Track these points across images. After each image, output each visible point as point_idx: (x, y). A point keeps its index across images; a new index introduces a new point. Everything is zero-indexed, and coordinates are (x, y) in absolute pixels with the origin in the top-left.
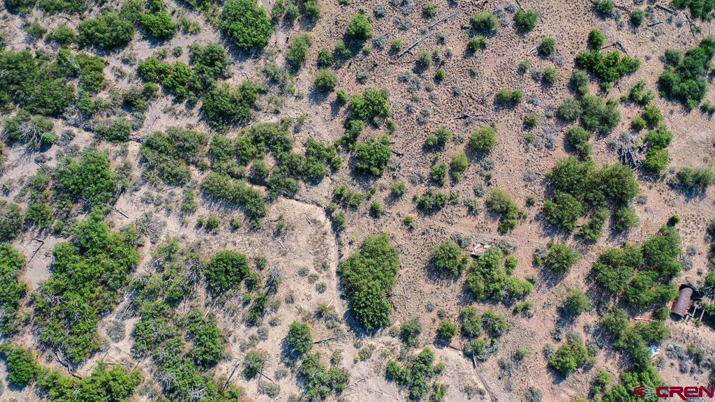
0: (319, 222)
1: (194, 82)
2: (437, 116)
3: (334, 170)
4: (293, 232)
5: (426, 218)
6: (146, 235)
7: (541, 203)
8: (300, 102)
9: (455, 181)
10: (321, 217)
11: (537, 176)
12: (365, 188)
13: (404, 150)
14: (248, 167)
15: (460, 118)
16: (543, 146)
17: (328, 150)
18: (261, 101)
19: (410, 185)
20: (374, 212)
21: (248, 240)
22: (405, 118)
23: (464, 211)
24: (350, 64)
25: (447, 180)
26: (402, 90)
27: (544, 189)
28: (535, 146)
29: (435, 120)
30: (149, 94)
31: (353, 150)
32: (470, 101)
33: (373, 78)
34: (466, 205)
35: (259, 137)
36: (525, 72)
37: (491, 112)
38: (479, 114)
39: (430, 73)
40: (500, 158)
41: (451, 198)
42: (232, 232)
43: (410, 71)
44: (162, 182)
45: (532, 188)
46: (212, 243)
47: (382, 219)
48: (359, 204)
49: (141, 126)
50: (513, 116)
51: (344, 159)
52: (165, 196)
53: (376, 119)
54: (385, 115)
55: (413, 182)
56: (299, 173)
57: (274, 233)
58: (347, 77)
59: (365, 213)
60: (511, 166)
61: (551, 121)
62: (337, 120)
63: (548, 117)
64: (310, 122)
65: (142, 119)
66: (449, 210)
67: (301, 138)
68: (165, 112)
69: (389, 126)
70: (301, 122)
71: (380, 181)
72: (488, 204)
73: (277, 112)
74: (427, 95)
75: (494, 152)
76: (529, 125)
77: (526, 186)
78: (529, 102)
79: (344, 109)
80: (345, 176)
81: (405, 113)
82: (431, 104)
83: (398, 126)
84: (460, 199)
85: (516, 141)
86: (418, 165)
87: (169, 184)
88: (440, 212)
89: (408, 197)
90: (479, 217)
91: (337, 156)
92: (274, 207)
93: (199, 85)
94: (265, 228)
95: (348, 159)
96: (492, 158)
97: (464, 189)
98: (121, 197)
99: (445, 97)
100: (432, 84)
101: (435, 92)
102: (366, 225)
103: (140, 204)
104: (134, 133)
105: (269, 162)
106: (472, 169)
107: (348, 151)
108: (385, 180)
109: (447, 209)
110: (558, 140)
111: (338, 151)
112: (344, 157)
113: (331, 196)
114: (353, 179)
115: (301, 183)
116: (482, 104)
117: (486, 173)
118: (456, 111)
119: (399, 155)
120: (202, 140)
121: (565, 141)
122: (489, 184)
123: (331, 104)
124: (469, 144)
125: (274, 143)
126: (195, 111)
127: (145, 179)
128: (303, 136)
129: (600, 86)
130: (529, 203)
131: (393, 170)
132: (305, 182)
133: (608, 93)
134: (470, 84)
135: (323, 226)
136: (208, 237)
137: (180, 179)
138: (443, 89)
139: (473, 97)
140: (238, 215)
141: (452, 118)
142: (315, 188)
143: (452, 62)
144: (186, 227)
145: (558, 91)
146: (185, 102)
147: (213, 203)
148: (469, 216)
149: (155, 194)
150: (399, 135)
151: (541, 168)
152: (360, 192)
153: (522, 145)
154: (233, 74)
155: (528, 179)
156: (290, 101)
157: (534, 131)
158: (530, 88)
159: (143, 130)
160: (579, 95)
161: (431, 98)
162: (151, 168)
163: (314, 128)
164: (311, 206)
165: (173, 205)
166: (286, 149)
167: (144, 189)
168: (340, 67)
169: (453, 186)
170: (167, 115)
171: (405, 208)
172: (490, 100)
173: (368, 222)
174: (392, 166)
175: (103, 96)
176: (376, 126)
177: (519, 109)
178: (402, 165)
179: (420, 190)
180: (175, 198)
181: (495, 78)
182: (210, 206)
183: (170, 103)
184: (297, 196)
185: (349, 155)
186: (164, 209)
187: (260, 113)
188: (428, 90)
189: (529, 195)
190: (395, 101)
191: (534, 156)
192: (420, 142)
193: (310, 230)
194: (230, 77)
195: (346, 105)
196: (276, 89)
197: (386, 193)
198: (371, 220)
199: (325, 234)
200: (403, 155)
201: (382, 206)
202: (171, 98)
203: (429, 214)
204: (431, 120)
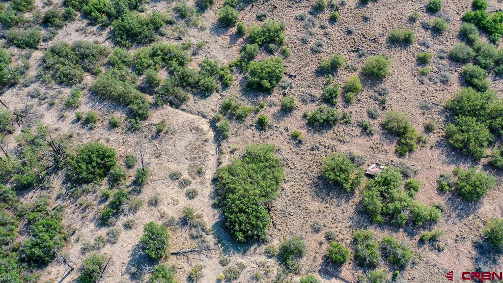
0: (202, 129)
1: (110, 9)
2: (331, 48)
3: (226, 86)
4: (172, 136)
5: (316, 135)
6: (19, 124)
7: (441, 131)
8: (202, 33)
9: (347, 102)
10: (205, 125)
11: (434, 106)
12: (254, 103)
13: (296, 73)
14: (142, 78)
15: (353, 51)
16: (438, 81)
17: (222, 70)
18: (167, 30)
19: (300, 103)
20: (261, 125)
21: (123, 139)
22: (300, 48)
23: (358, 131)
24: (253, 6)
25: (339, 100)
26: (299, 26)
27: (443, 119)
28: (430, 80)
29: (328, 51)
30: (67, 17)
31: (247, 70)
32: (364, 39)
33: (272, 17)
34: (359, 125)
35: (156, 52)
36: (414, 22)
37: (384, 49)
38: (371, 49)
39: (325, 15)
40: (394, 87)
41: (344, 117)
42: (109, 130)
43: (306, 13)
44: (53, 82)
45: (430, 116)
46: (84, 137)
47: (268, 133)
48: (246, 116)
49: (50, 39)
50: (405, 53)
51: (236, 79)
52: (51, 93)
53: (271, 46)
54: (281, 43)
55: (304, 101)
56: (189, 84)
57: (152, 136)
58: (248, 16)
59: (251, 126)
60: (406, 95)
61: (444, 62)
62: (234, 48)
63: (441, 58)
64: (209, 48)
65: (54, 34)
66: (341, 129)
67: (198, 60)
68: (77, 31)
69: (284, 52)
70: (200, 47)
71: (270, 98)
72: (384, 126)
73: (179, 39)
74: (321, 32)
75: (388, 81)
76: (422, 61)
77: (424, 113)
78: (420, 44)
79: (242, 40)
80: (235, 93)
81: (299, 44)
82: (325, 39)
83: (292, 54)
84: (353, 120)
85: (409, 74)
86: (309, 86)
87: (60, 83)
88: (331, 131)
89: (298, 114)
90: (373, 138)
91: (229, 75)
92: (158, 113)
93: (113, 11)
94: (144, 130)
95: (240, 78)
96: (386, 85)
97: (358, 111)
98: (9, 91)
99: (338, 34)
100: (326, 23)
101: (329, 29)
102: (251, 137)
103: (24, 97)
104: (44, 44)
105: (162, 76)
106: (366, 94)
107: (241, 73)
108: (276, 97)
109: (339, 128)
110: (454, 77)
111: (232, 71)
112: (237, 77)
113: (218, 109)
114: (243, 95)
115: (190, 95)
116: (374, 42)
117: (380, 98)
118: (349, 46)
119: (291, 76)
120: (103, 53)
121: (461, 80)
122: (384, 108)
123: (230, 36)
124: (362, 73)
125: (171, 59)
126: (105, 33)
127: (39, 78)
128: (200, 58)
129: (489, 39)
130: (428, 129)
131: (285, 88)
132: (194, 94)
133: (498, 45)
134: (363, 27)
135: (205, 134)
136: (82, 131)
137: (71, 79)
138: (337, 28)
139: (366, 36)
140: (119, 115)
141: (345, 50)
142: (203, 101)
143: (346, 10)
144: (63, 121)
145: (448, 39)
146: (98, 26)
147: (97, 104)
148: (362, 137)
149: (43, 90)
150: (292, 61)
151: (438, 100)
152: (249, 106)
153: (416, 78)
154: (146, 10)
155: (424, 108)
156: (193, 31)
157: (428, 68)
158: (419, 35)
159: (52, 42)
160: (470, 42)
161: (326, 34)
162: (48, 68)
163: (211, 53)
164: (196, 117)
165: (57, 101)
166: (181, 64)
167: (34, 86)
168: (243, 9)
169: (345, 107)
170: (78, 33)
171: (294, 123)
172: (383, 40)
173: (253, 134)
174: (284, 84)
175: (27, 16)
176: (271, 52)
177: (411, 48)
178: (293, 85)
179: (312, 109)
180: (61, 96)
181: (387, 24)
182: (93, 105)
183: (84, 25)
184: (184, 107)
185: (242, 75)
186: (47, 104)
187: (164, 38)
188: (322, 27)
189: (427, 122)
190: (291, 34)
191: (430, 88)
192: (313, 67)
193: (191, 137)
194: (143, 11)
195: (245, 37)
196: (182, 22)
197: (275, 109)
198: (257, 133)
199: (206, 141)
200: (295, 77)
201: (269, 120)
202: (86, 22)
203: (319, 131)
204: (325, 50)
